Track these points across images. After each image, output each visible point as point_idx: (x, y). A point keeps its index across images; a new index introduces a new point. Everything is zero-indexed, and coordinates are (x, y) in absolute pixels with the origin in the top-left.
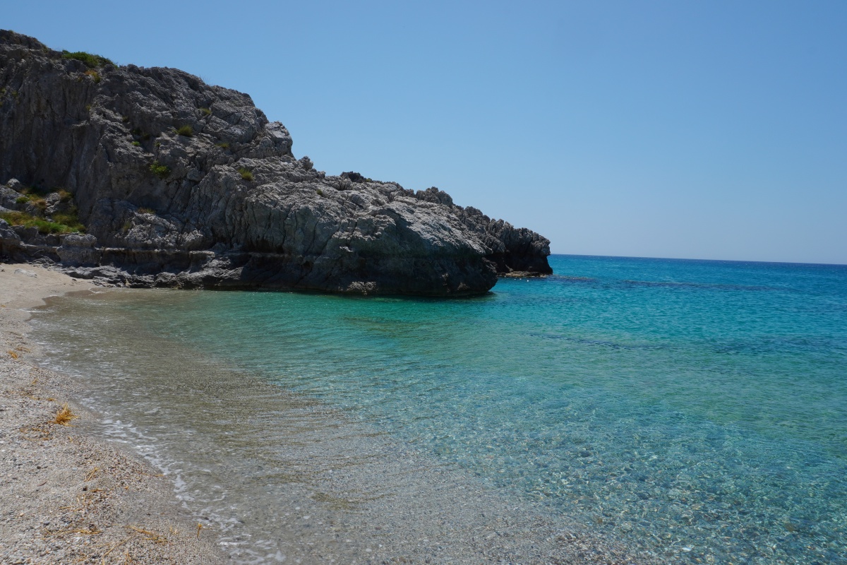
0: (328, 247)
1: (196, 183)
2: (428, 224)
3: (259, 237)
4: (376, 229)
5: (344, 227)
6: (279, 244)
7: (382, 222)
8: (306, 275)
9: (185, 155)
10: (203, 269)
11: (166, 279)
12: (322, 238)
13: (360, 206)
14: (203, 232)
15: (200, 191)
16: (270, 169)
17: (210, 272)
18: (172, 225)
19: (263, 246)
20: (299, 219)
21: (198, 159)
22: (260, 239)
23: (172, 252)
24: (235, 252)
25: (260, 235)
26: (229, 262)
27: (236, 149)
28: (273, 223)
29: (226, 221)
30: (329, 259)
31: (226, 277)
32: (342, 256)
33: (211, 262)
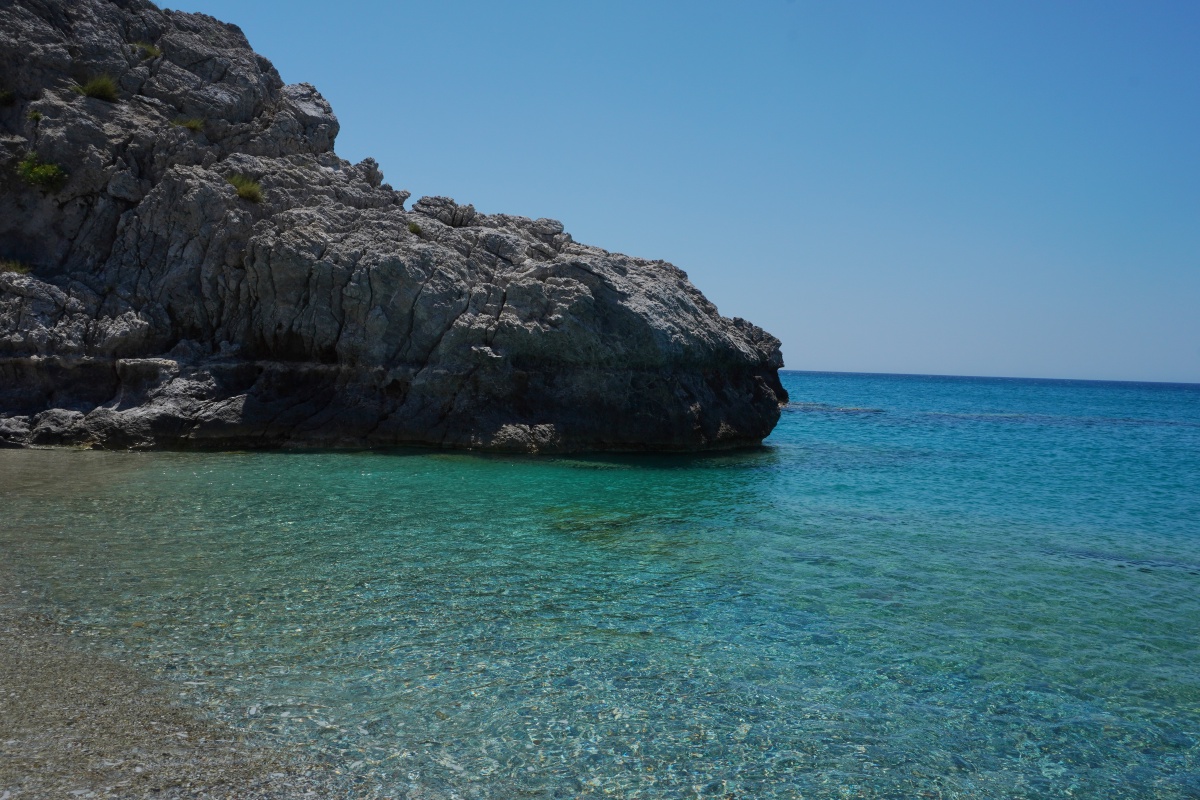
0: (442, 348)
1: (130, 205)
2: (658, 298)
3: (280, 326)
4: (549, 309)
5: (478, 304)
6: (328, 342)
7: (564, 292)
8: (393, 411)
9: (101, 140)
10: (150, 401)
11: (58, 424)
12: (432, 328)
13: (505, 260)
14: (147, 315)
15: (139, 222)
16: (299, 179)
17: (169, 407)
18: (73, 300)
19: (290, 346)
20: (376, 285)
21: (134, 152)
22: (285, 330)
23: (75, 361)
24: (225, 360)
25: (284, 323)
26: (213, 383)
27: (220, 134)
28: (315, 295)
29: (204, 290)
30: (446, 374)
31: (208, 417)
32: (477, 366)
33: (170, 383)
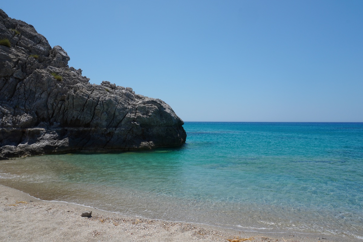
0: (123, 123)
1: (20, 80)
3: (74, 117)
4: (148, 112)
5: (131, 111)
6: (88, 122)
7: (151, 108)
8: (110, 140)
9: (10, 60)
10: (39, 141)
11: (11, 150)
12: (120, 117)
13: (131, 99)
14: (31, 115)
15: (25, 86)
16: (68, 74)
17: (47, 143)
18: (6, 110)
19: (76, 123)
21: (21, 64)
22: (75, 118)
23: (11, 130)
24: (58, 128)
25: (75, 116)
26: (56, 135)
27: (42, 60)
28: (86, 109)
29: (49, 107)
30: (125, 130)
31: (60, 145)
32: (132, 127)
33: (44, 135)
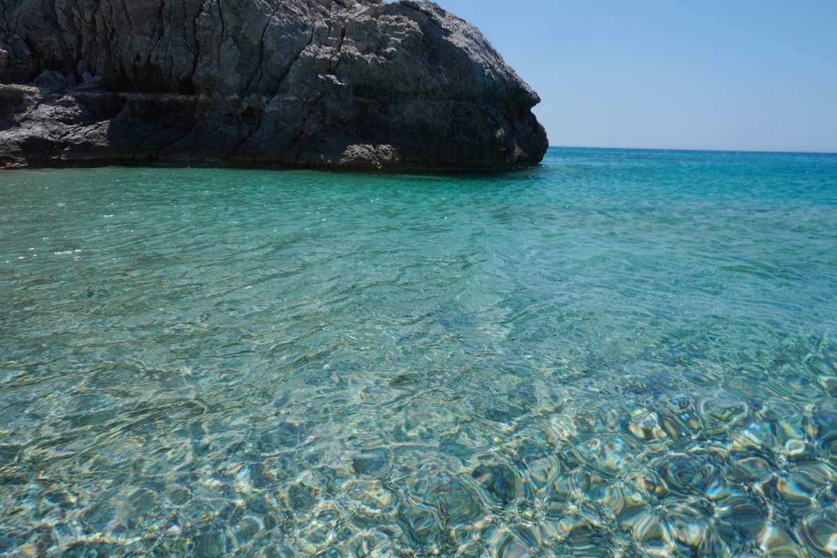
0: (291, 78)
2: (472, 38)
3: (138, 58)
4: (383, 43)
5: (320, 37)
6: (185, 74)
7: (396, 28)
8: (250, 136)
10: (18, 125)
12: (280, 58)
14: (6, 44)
17: (37, 130)
19: (149, 77)
20: (227, 16)
24: (89, 90)
25: (142, 55)
28: (169, 27)
29: (60, 21)
30: (296, 101)
31: (77, 140)
32: (323, 94)
33: (36, 108)
